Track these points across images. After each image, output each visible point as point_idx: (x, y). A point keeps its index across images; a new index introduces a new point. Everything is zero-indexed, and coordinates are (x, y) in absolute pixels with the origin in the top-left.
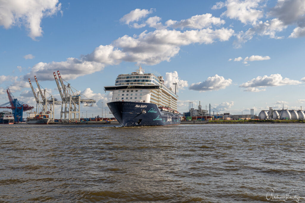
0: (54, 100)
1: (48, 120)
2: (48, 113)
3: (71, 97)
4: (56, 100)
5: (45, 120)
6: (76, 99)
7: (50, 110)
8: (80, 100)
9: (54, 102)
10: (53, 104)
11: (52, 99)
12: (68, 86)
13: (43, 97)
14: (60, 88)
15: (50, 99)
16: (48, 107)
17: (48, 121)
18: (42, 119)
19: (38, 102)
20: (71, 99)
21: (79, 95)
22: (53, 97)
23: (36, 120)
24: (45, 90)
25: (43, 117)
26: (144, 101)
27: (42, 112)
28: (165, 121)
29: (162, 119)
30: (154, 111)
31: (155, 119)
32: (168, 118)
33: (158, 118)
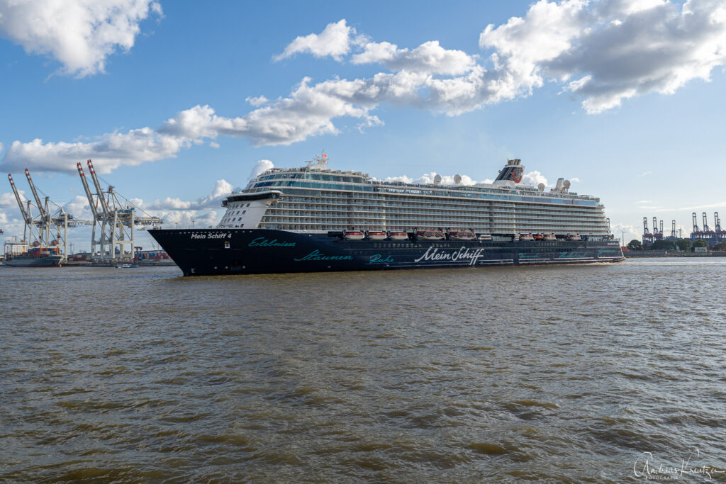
0: (66, 217)
1: (60, 258)
2: (54, 243)
3: (116, 213)
4: (70, 217)
5: (55, 257)
6: (124, 216)
7: (59, 237)
9: (67, 221)
10: (64, 226)
11: (63, 215)
12: (110, 190)
13: (42, 211)
14: (91, 195)
15: (57, 217)
16: (52, 231)
17: (61, 260)
18: (46, 255)
19: (28, 222)
20: (116, 217)
21: (133, 209)
22: (64, 213)
23: (33, 258)
24: (47, 199)
25: (48, 252)
26: (243, 225)
27: (37, 242)
28: (392, 260)
29: (350, 258)
30: (274, 243)
31: (304, 259)
32: (427, 253)
33: (315, 255)
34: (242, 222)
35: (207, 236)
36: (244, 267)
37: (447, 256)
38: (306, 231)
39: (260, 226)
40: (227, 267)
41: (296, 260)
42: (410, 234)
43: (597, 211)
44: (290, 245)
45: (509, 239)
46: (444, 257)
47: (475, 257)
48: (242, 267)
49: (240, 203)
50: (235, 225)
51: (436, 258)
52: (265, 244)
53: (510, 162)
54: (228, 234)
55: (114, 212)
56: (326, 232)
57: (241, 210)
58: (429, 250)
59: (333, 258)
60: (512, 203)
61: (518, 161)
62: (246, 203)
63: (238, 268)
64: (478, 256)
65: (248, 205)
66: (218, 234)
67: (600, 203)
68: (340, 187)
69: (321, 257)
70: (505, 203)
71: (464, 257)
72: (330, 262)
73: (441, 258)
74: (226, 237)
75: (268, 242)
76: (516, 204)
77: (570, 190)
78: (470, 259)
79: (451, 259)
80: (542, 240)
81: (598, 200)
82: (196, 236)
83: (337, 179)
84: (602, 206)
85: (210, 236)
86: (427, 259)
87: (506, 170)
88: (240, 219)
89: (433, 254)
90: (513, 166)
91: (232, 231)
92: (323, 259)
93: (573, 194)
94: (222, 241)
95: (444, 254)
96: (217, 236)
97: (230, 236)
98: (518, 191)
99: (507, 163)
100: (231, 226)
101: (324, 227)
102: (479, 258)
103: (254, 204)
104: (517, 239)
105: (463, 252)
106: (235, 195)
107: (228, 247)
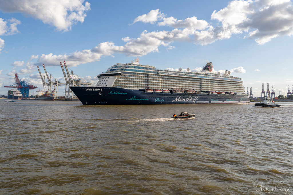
0: (57, 82)
1: (54, 97)
2: (53, 92)
3: (74, 81)
4: (59, 82)
5: (52, 97)
6: (77, 82)
7: (55, 89)
8: (80, 83)
9: (57, 84)
10: (56, 85)
11: (56, 81)
12: (72, 72)
13: (49, 80)
14: (65, 74)
15: (54, 82)
16: (52, 88)
17: (55, 98)
18: (49, 96)
19: (44, 84)
20: (74, 82)
21: (80, 79)
22: (56, 80)
23: (45, 97)
24: (51, 75)
25: (50, 95)
26: (106, 85)
27: (47, 91)
28: (164, 101)
29: (147, 99)
30: (118, 93)
31: (130, 99)
32: (177, 98)
33: (134, 98)
34: (106, 84)
35: (93, 90)
36: (106, 102)
37: (184, 99)
38: (131, 89)
39: (113, 86)
40: (100, 102)
41: (127, 100)
42: (170, 91)
43: (240, 83)
44: (125, 94)
45: (208, 93)
46: (183, 100)
47: (195, 100)
48: (105, 102)
49: (105, 77)
50: (103, 85)
51: (180, 100)
52: (115, 93)
53: (208, 64)
54: (101, 89)
55: (73, 80)
56: (138, 89)
57: (106, 80)
58: (178, 97)
59: (141, 99)
60: (209, 79)
61: (211, 63)
62: (107, 77)
63: (104, 103)
64: (196, 100)
65: (109, 78)
66: (97, 89)
67: (241, 80)
68: (144, 71)
69: (137, 99)
70: (206, 79)
71: (191, 100)
72: (140, 101)
73: (182, 100)
74: (100, 90)
75: (116, 93)
76: (210, 80)
77: (230, 75)
78: (193, 101)
79: (186, 101)
80: (220, 94)
81: (241, 79)
82: (88, 90)
83: (143, 68)
84: (242, 81)
85: (94, 90)
86: (176, 100)
87: (206, 66)
88: (105, 83)
89: (179, 99)
90: (209, 65)
91: (103, 88)
92: (137, 100)
93: (231, 76)
94: (98, 92)
95: (183, 99)
96: (96, 90)
97: (101, 90)
98: (211, 75)
99: (207, 64)
100: (102, 86)
101: (138, 87)
102: (196, 101)
103: (111, 77)
104: (210, 93)
105: (190, 98)
106: (103, 74)
107: (100, 94)
